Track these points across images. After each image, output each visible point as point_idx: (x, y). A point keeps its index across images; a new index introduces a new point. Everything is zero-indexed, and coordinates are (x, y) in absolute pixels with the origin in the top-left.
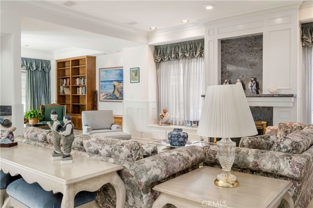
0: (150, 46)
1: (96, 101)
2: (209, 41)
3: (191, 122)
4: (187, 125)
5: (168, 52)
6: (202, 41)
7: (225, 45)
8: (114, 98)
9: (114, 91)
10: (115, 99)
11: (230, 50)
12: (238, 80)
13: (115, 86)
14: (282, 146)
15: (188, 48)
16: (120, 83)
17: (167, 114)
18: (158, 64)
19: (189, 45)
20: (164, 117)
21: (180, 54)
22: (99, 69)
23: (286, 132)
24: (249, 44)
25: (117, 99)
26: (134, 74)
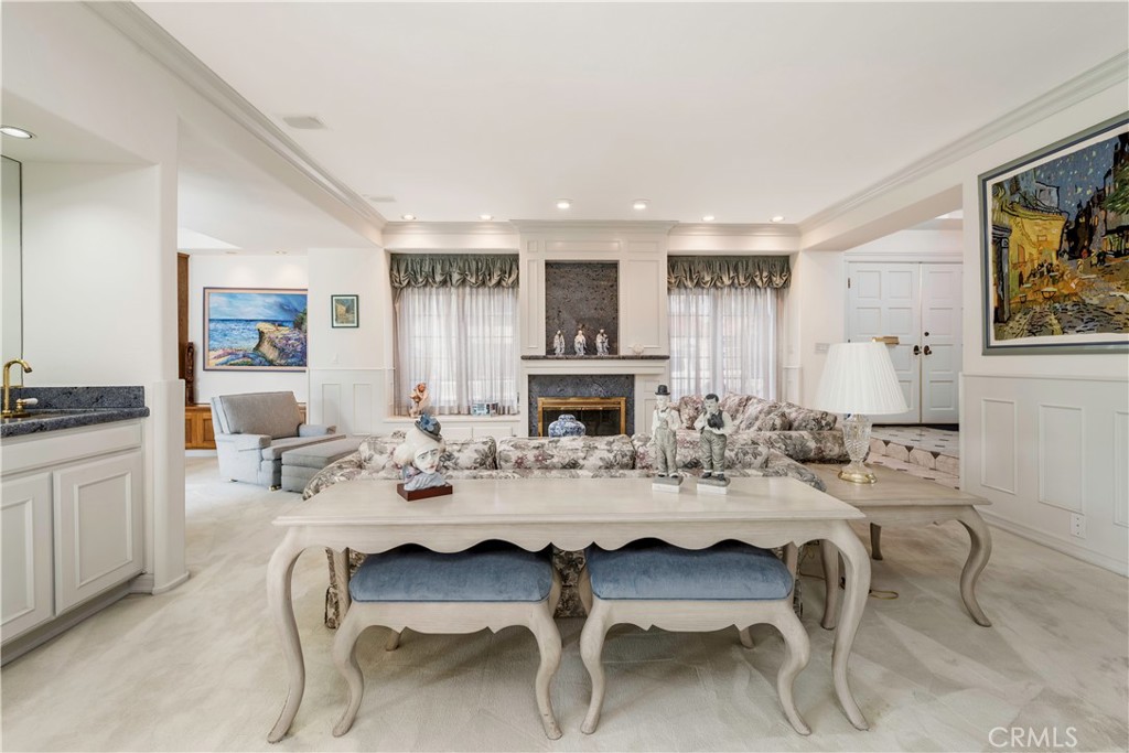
0: (386, 251)
1: (192, 370)
2: (529, 261)
3: (488, 405)
4: (478, 412)
5: (427, 268)
6: (514, 259)
7: (552, 270)
8: (258, 361)
9: (259, 345)
10: (261, 364)
11: (562, 281)
12: (580, 332)
13: (261, 334)
14: (824, 423)
15: (474, 268)
16: (279, 325)
17: (425, 393)
18: (397, 291)
19: (474, 263)
20: (420, 399)
21: (456, 277)
22: (205, 289)
23: (697, 409)
24: (594, 275)
25: (271, 363)
26: (342, 309)
